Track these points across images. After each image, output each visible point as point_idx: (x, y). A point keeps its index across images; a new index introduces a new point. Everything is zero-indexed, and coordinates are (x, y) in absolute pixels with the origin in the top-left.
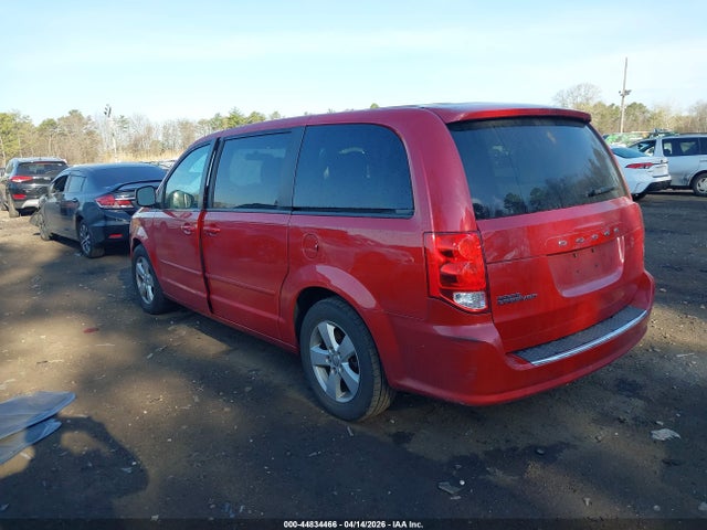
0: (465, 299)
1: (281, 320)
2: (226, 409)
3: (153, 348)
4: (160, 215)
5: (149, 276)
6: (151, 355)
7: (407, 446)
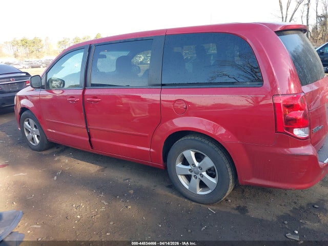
0: (298, 132)
1: (152, 150)
2: (129, 207)
3: (54, 173)
4: (43, 92)
5: (34, 129)
6: (56, 177)
7: (249, 214)
